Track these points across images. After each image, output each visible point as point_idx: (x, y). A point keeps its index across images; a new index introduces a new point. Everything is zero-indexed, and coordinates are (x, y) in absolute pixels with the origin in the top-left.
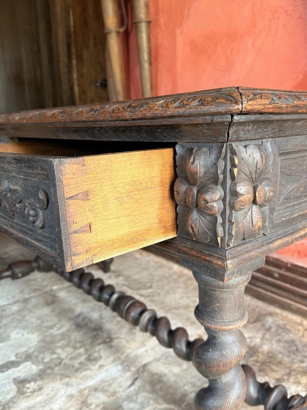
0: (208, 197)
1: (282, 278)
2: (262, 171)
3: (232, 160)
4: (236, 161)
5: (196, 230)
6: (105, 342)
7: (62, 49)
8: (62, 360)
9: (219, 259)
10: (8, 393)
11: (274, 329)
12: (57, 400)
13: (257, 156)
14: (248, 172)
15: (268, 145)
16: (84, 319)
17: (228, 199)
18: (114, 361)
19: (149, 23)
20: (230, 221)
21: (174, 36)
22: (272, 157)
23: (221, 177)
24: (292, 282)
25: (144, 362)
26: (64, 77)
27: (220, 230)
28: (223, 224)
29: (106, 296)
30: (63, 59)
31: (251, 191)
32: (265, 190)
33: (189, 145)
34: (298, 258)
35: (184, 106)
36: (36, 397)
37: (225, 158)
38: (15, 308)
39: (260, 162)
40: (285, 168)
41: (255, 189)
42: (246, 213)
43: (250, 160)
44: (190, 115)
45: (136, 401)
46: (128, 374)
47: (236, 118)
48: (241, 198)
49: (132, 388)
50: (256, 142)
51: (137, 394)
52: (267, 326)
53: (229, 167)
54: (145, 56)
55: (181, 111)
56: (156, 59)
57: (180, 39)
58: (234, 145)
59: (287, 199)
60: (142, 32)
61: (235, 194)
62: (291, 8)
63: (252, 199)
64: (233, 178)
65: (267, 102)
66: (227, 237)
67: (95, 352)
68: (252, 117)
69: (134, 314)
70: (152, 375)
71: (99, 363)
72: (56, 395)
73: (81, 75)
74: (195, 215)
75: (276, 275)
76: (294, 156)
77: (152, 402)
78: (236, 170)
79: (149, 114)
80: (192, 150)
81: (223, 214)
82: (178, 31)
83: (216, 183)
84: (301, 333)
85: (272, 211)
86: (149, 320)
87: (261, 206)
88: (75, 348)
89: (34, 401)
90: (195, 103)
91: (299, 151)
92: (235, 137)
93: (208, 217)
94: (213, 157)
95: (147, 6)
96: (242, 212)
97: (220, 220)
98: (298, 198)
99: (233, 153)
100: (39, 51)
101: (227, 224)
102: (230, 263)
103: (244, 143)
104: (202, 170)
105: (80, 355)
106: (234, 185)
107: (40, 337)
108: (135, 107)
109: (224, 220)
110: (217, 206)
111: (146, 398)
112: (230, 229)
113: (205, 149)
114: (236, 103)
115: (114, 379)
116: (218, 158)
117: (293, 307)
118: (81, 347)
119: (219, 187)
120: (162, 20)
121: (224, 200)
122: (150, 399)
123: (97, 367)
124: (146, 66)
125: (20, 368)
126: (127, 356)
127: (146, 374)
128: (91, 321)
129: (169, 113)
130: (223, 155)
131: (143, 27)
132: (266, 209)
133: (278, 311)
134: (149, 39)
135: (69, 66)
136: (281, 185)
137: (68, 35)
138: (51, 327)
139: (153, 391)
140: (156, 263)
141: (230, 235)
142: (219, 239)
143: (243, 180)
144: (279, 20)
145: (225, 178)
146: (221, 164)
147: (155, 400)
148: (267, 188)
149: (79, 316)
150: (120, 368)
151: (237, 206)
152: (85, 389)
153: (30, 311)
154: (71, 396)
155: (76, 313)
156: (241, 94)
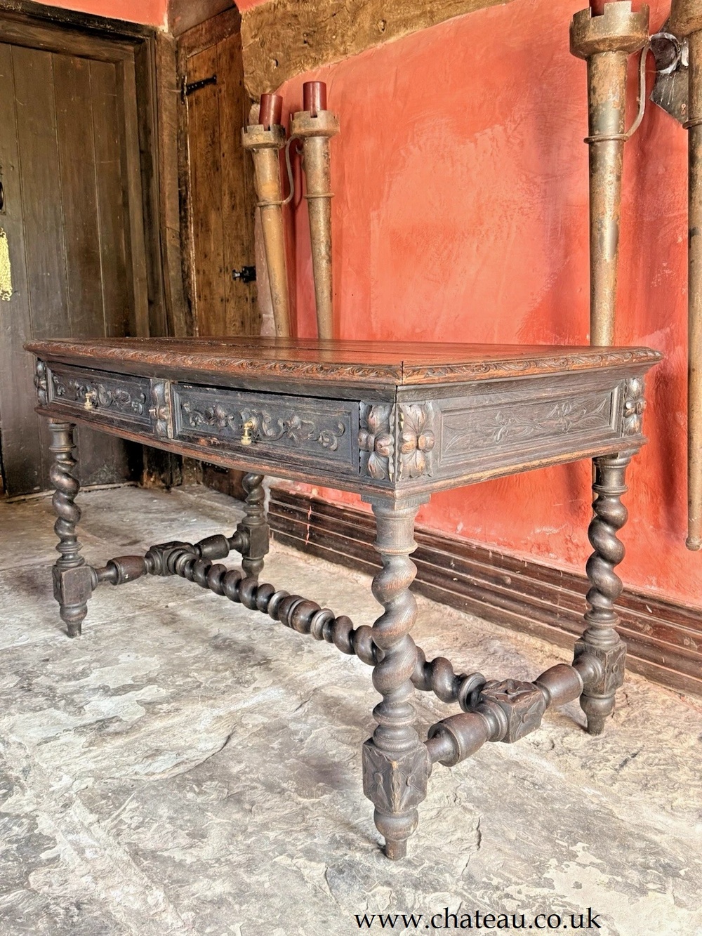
0: (382, 442)
1: (517, 585)
2: (423, 425)
3: (400, 415)
4: (403, 417)
5: (373, 469)
6: (259, 664)
7: (171, 205)
8: (201, 683)
9: (390, 490)
10: (135, 713)
11: (500, 653)
12: (201, 721)
13: (419, 413)
14: (412, 425)
15: (430, 405)
16: (225, 641)
17: (397, 444)
18: (274, 683)
19: (329, 199)
20: (399, 461)
21: (367, 222)
22: (433, 415)
23: (392, 428)
24: (529, 589)
25: (315, 686)
26: (172, 255)
27: (391, 468)
28: (394, 464)
29: (262, 599)
30: (172, 223)
31: (415, 439)
32: (426, 439)
33: (370, 403)
34: (537, 553)
35: (365, 376)
36: (174, 717)
37: (395, 414)
38: (118, 627)
39: (421, 417)
40: (449, 423)
41: (418, 437)
42: (412, 456)
43: (414, 417)
44: (370, 383)
45: (305, 722)
46: (294, 698)
47: (399, 388)
48: (407, 444)
49: (301, 710)
50: (420, 403)
51: (307, 715)
52: (492, 650)
53: (397, 421)
54: (322, 249)
55: (364, 378)
56: (339, 253)
57: (375, 227)
58: (401, 404)
59: (453, 449)
60: (317, 212)
61: (402, 441)
62: (528, 205)
63: (415, 445)
64: (400, 429)
65: (423, 376)
66: (396, 474)
67: (246, 674)
68: (412, 387)
69: (303, 616)
70: (327, 698)
71: (253, 686)
72: (199, 716)
73: (204, 255)
74: (373, 458)
75: (509, 581)
76: (458, 413)
77: (326, 723)
78: (402, 423)
79: (338, 378)
80: (371, 407)
81: (394, 455)
82: (373, 214)
83: (388, 431)
84: (539, 660)
85: (436, 457)
86: (324, 621)
87: (424, 451)
88: (217, 671)
89: (170, 721)
90: (373, 374)
91: (461, 409)
92: (401, 399)
93: (383, 459)
94: (387, 413)
95: (326, 174)
96: (409, 455)
97: (391, 461)
98: (464, 449)
99: (401, 411)
100: (126, 204)
101: (397, 464)
102: (397, 493)
103: (410, 404)
104: (379, 423)
105: (225, 678)
106: (401, 434)
107: (164, 661)
108: (327, 371)
109: (394, 460)
110: (389, 450)
111: (318, 720)
112: (399, 467)
113: (381, 407)
114: (399, 379)
115: (274, 703)
116: (389, 414)
117: (531, 626)
118: (226, 670)
119: (391, 435)
120: (349, 193)
121: (394, 445)
122: (324, 720)
123: (251, 689)
124: (324, 264)
125: (142, 691)
126: (290, 680)
127: (317, 697)
128: (236, 643)
129: (355, 379)
130: (393, 412)
131: (320, 205)
132: (430, 454)
133: (511, 633)
134: (329, 222)
135: (182, 236)
136: (445, 437)
137: (182, 181)
138: (178, 650)
139: (328, 713)
140: (332, 574)
141: (399, 472)
142: (391, 475)
143: (408, 431)
144: (512, 219)
145: (395, 429)
146: (392, 419)
147: (330, 722)
148: (428, 438)
149: (216, 637)
150: (282, 691)
151: (404, 450)
152: (237, 711)
153: (140, 632)
154: (220, 717)
155: (212, 635)
156: (402, 372)
